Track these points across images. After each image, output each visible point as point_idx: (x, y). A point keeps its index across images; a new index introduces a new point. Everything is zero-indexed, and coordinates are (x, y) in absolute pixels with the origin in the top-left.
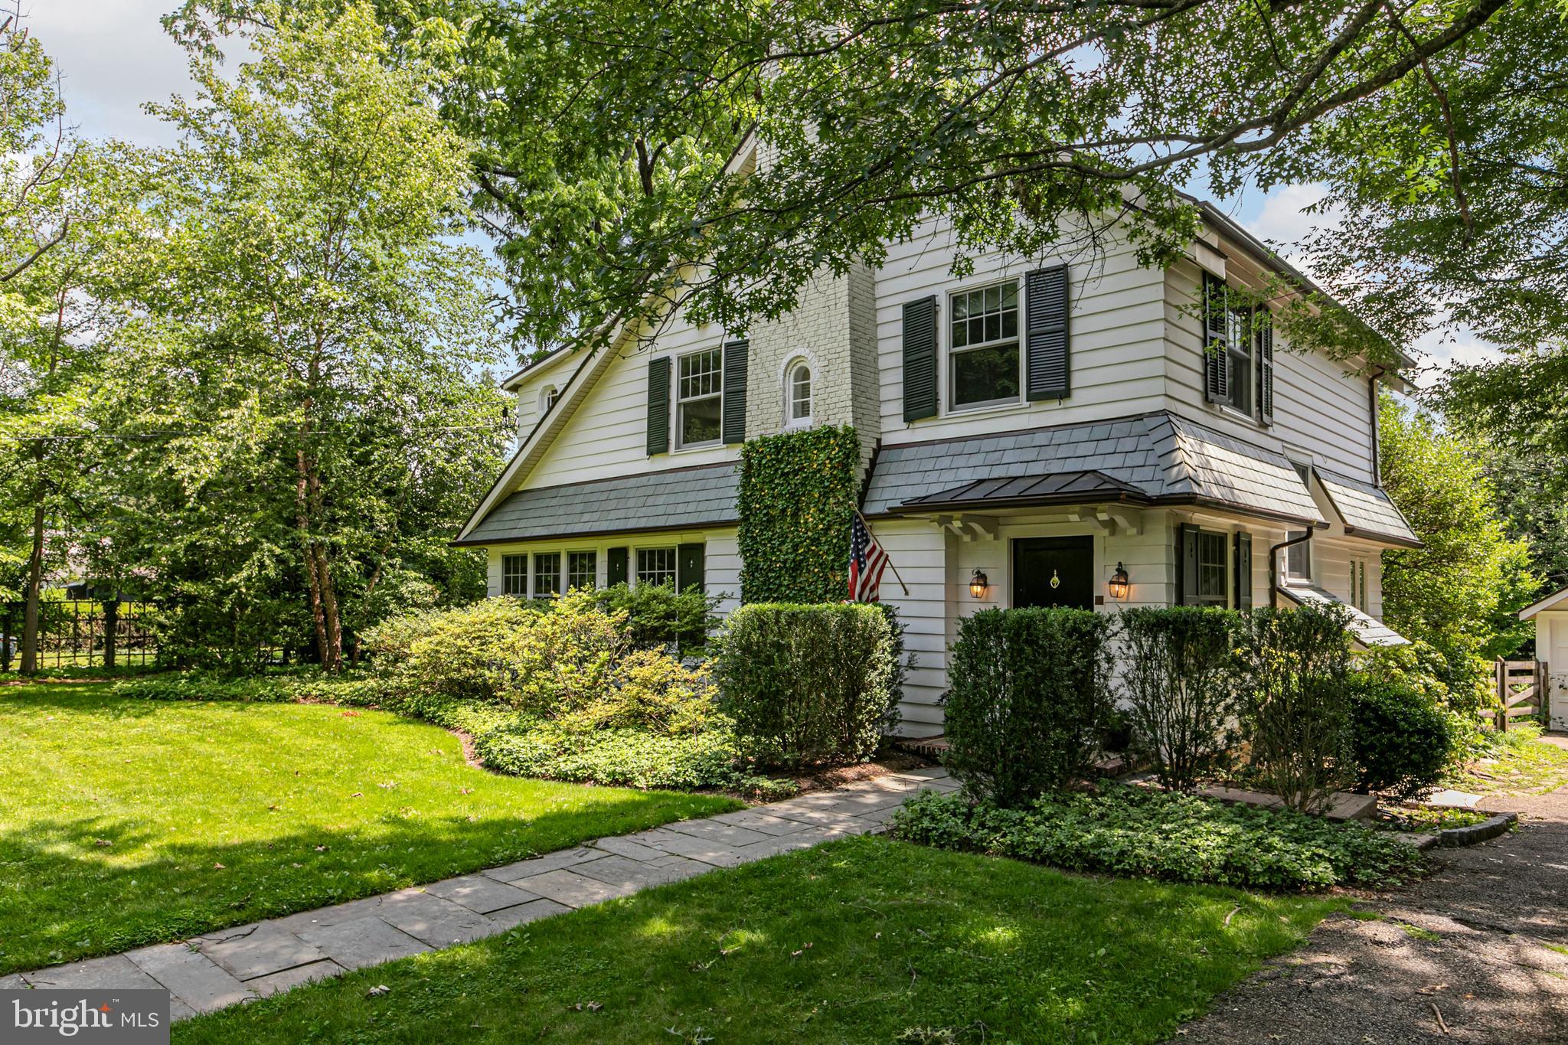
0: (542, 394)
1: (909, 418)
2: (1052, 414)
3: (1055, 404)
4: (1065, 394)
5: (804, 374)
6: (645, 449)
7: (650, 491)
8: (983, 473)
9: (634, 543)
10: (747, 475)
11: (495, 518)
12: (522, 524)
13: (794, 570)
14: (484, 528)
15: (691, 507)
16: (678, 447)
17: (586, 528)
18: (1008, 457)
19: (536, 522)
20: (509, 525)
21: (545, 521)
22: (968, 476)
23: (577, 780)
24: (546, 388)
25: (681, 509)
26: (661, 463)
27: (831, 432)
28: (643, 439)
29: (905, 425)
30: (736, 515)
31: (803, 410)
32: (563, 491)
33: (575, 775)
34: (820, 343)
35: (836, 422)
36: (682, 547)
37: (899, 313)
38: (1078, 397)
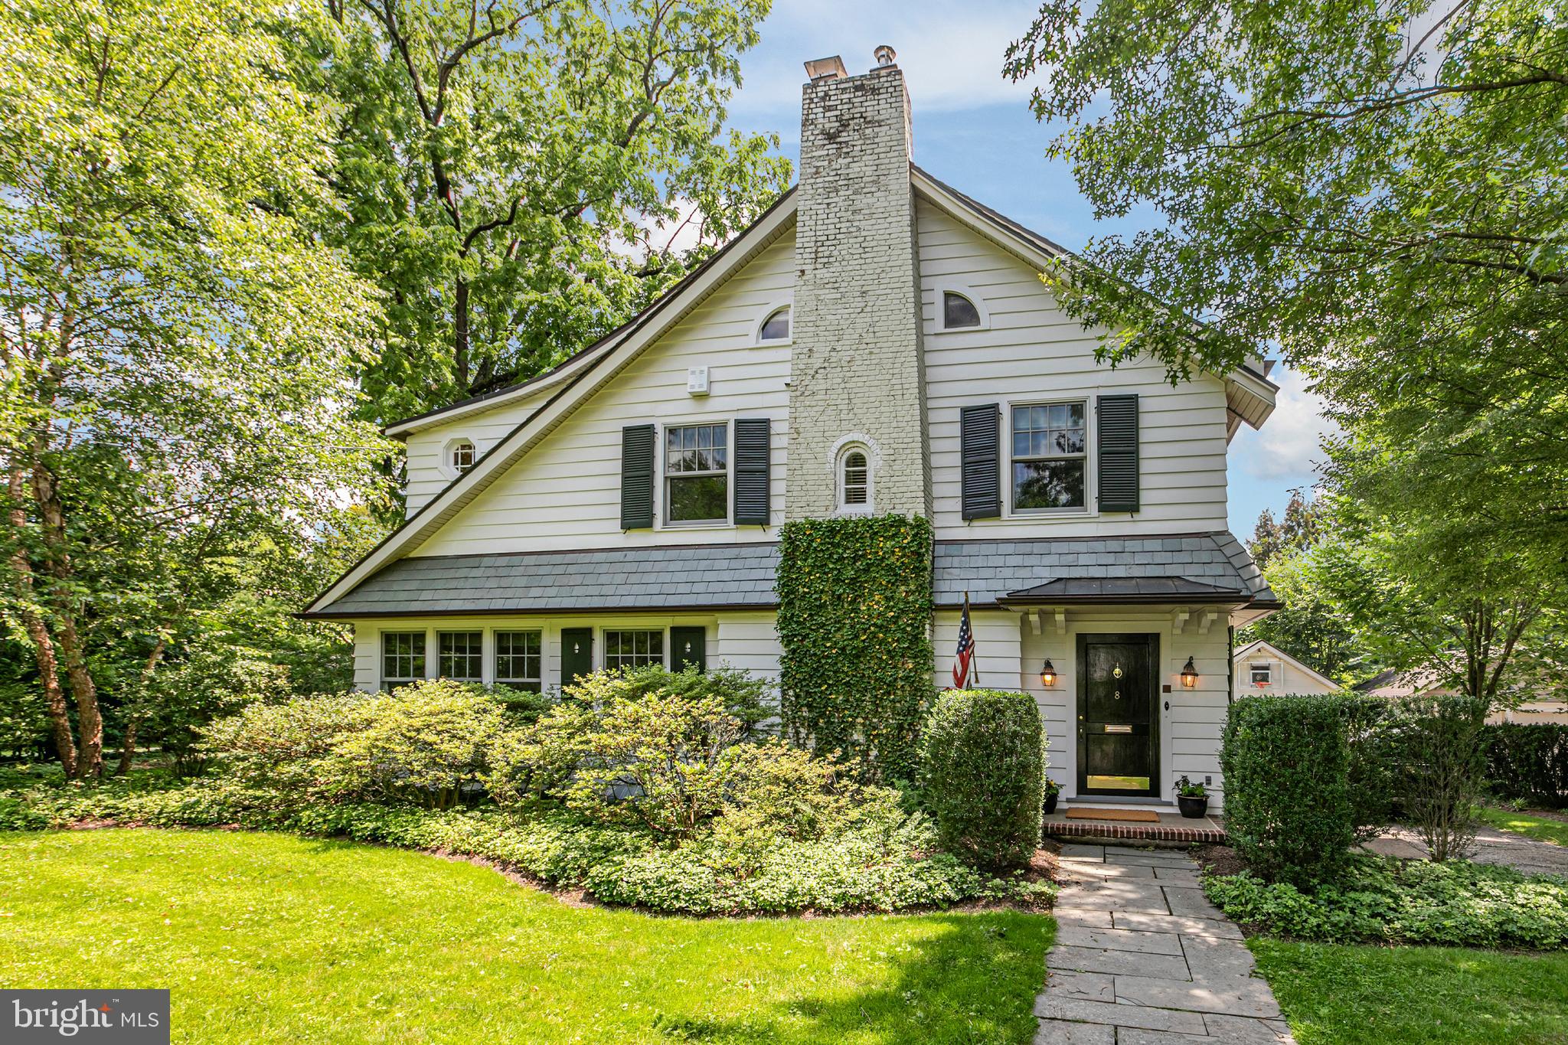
0: (448, 447)
1: (969, 516)
2: (1120, 525)
3: (1127, 516)
4: (1134, 508)
5: (857, 460)
6: (619, 522)
7: (633, 567)
8: (1064, 573)
9: (599, 625)
10: (790, 556)
11: (375, 586)
12: (425, 595)
13: (857, 656)
14: (356, 597)
15: (697, 588)
16: (665, 523)
17: (541, 604)
18: (1083, 559)
19: (452, 594)
20: (403, 596)
21: (465, 594)
22: (1046, 575)
23: (792, 911)
24: (454, 441)
25: (682, 588)
26: (638, 538)
27: (901, 522)
28: (617, 511)
29: (961, 523)
30: (774, 598)
31: (856, 496)
32: (486, 561)
33: (787, 906)
34: (882, 431)
35: (904, 511)
36: (674, 630)
37: (957, 415)
38: (1145, 512)
